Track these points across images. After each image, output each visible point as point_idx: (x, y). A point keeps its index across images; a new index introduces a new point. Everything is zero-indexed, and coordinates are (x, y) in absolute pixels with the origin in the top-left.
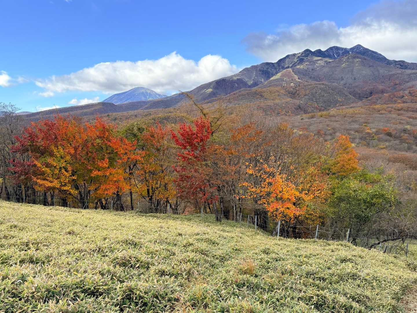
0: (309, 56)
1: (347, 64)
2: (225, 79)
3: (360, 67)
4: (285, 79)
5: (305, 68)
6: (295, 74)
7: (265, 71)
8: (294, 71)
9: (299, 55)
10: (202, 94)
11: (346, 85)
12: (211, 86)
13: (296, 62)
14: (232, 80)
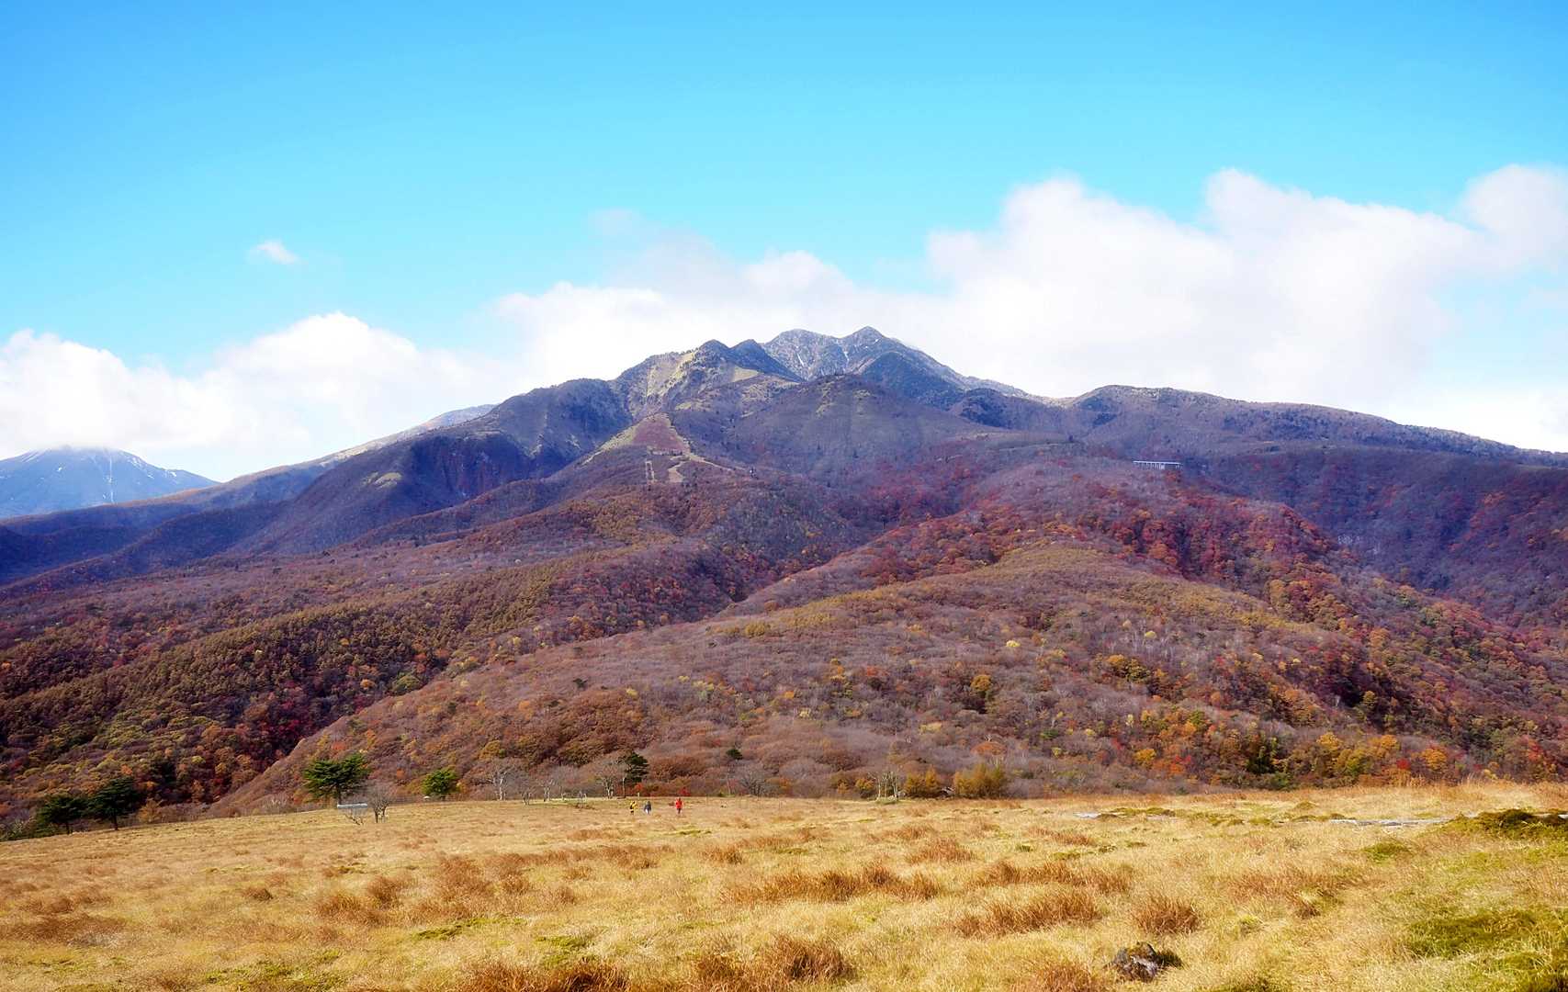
0: (720, 365)
1: (831, 404)
2: (446, 438)
3: (868, 418)
4: (650, 448)
5: (708, 409)
6: (681, 435)
7: (581, 407)
8: (676, 421)
9: (688, 358)
10: (363, 491)
11: (832, 474)
12: (397, 463)
13: (681, 383)
14: (469, 441)
